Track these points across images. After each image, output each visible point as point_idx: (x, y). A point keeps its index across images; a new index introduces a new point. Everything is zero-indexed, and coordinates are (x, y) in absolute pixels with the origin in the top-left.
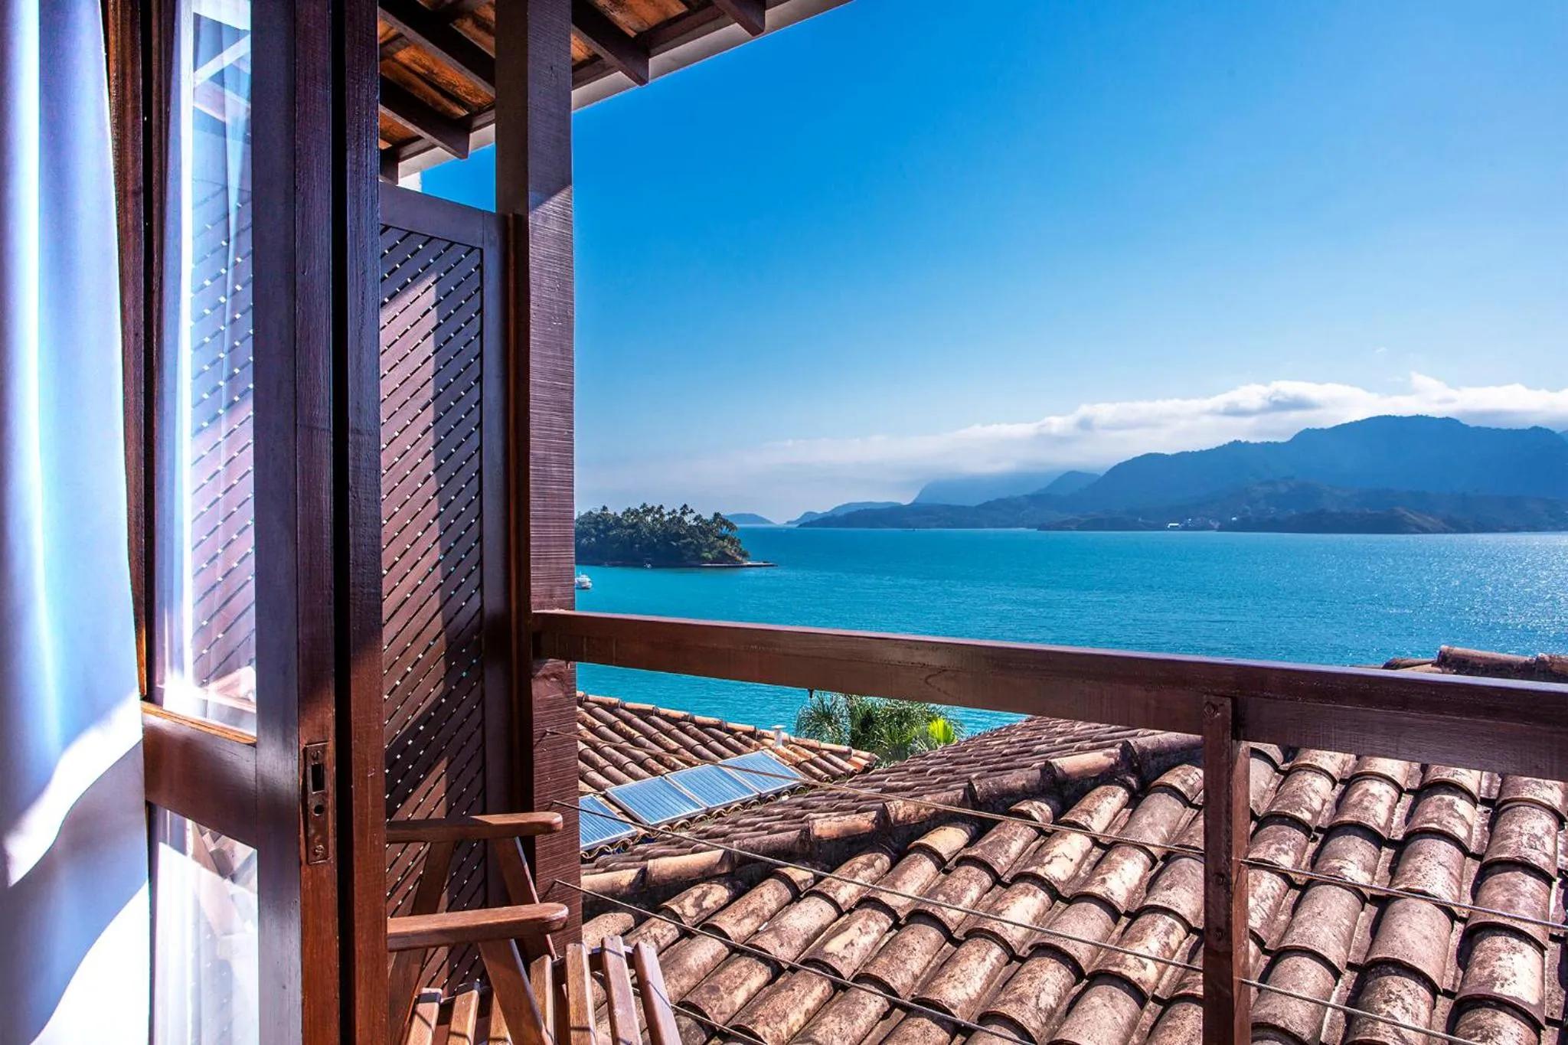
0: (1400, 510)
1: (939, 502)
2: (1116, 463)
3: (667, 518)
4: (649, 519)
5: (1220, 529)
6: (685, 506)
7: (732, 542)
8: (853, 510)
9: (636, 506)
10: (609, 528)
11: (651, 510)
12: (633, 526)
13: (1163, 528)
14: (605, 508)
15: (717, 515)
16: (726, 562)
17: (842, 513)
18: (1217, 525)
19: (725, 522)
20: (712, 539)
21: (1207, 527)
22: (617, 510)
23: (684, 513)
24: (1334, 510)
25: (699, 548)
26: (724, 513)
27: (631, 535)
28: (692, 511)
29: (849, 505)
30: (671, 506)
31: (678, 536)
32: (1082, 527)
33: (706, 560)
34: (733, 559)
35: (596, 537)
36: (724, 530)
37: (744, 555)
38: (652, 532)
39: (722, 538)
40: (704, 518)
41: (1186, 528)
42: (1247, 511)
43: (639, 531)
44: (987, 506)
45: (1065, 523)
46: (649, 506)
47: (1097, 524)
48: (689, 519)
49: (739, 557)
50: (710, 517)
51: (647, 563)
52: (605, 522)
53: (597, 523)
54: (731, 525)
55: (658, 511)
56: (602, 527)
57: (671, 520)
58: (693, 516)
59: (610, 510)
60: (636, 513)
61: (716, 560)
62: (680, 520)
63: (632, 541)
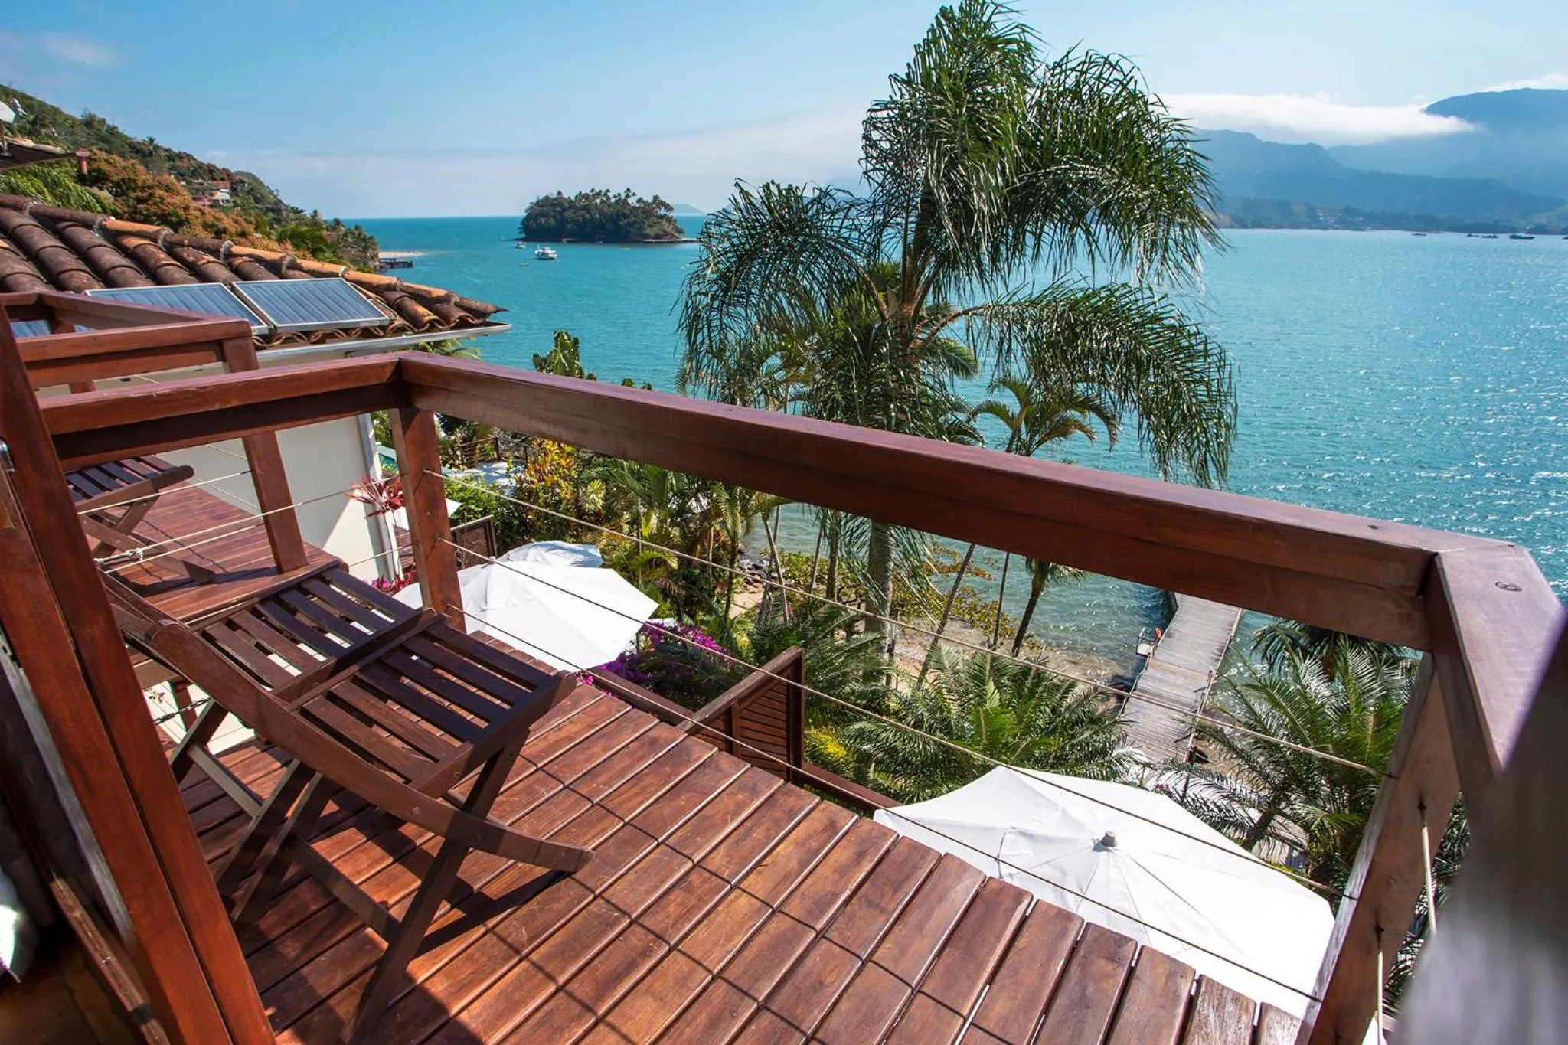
3: (613, 200)
4: (598, 201)
6: (628, 190)
7: (670, 221)
9: (586, 190)
10: (565, 210)
11: (599, 194)
12: (585, 208)
14: (559, 193)
15: (655, 197)
16: (666, 238)
19: (663, 204)
20: (652, 218)
22: (570, 194)
23: (628, 196)
25: (641, 227)
26: (662, 198)
27: (583, 216)
28: (634, 194)
30: (616, 190)
31: (626, 216)
33: (647, 236)
34: (673, 236)
35: (554, 217)
36: (662, 212)
37: (681, 232)
38: (601, 212)
39: (661, 217)
40: (645, 199)
43: (590, 212)
46: (598, 190)
48: (632, 201)
49: (676, 234)
50: (650, 200)
51: (600, 239)
52: (561, 205)
53: (554, 205)
54: (668, 208)
55: (605, 195)
56: (558, 209)
57: (617, 202)
58: (635, 198)
59: (565, 196)
60: (586, 196)
61: (657, 236)
62: (625, 202)
63: (585, 221)
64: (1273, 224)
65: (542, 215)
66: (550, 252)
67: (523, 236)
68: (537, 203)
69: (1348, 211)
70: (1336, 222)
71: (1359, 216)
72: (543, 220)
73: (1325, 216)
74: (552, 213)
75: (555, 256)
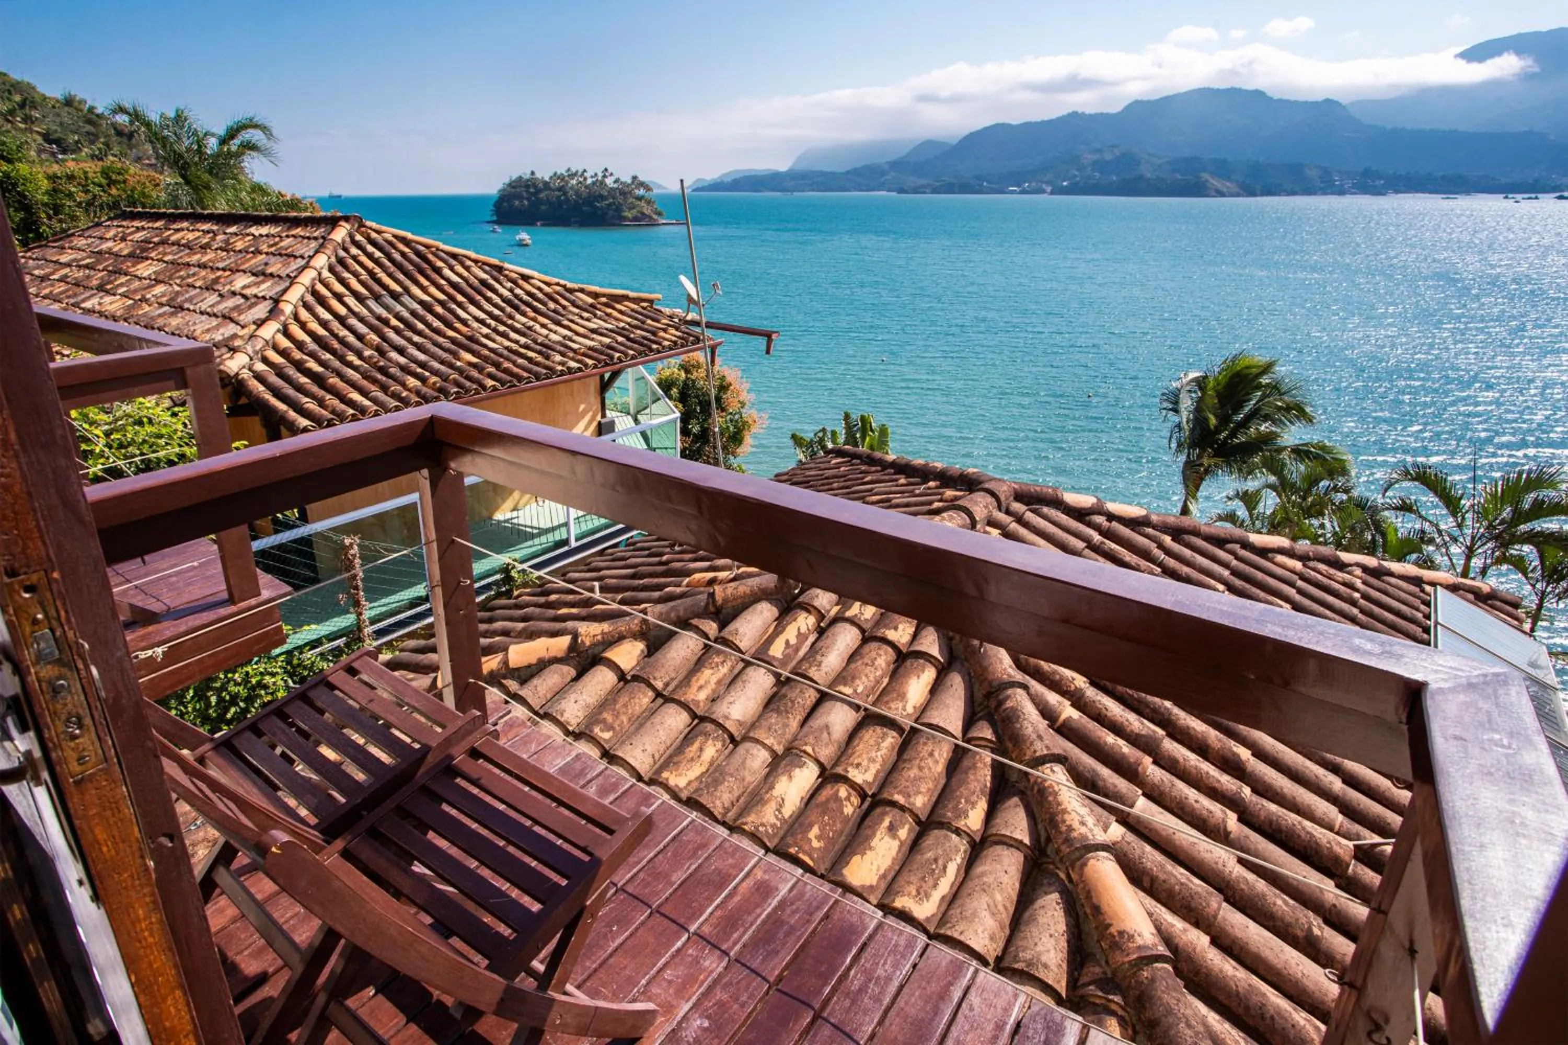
0: (1205, 176)
1: (814, 169)
2: (967, 132)
3: (589, 181)
4: (574, 182)
5: (1052, 193)
6: (606, 170)
7: (649, 202)
8: (738, 176)
9: (562, 171)
10: (539, 191)
11: (576, 174)
12: (560, 189)
13: (1002, 192)
14: (533, 173)
15: (634, 178)
16: (644, 221)
17: (729, 179)
18: (1049, 189)
19: (642, 184)
20: (631, 200)
21: (1042, 191)
22: (544, 174)
23: (605, 176)
24: (1149, 175)
25: (619, 209)
26: (641, 178)
27: (559, 197)
28: (611, 174)
29: (737, 171)
30: (593, 169)
31: (602, 198)
32: (935, 191)
33: (625, 219)
34: (650, 218)
35: (528, 199)
36: (641, 192)
37: (659, 214)
38: (577, 193)
39: (640, 198)
40: (623, 179)
41: (1024, 192)
42: (1075, 176)
43: (565, 194)
44: (856, 172)
45: (923, 186)
46: (574, 170)
47: (949, 189)
48: (609, 181)
49: (655, 217)
50: (629, 181)
51: (575, 222)
52: (535, 186)
53: (527, 186)
54: (648, 188)
55: (582, 175)
56: (532, 190)
57: (594, 183)
58: (612, 179)
59: (539, 175)
60: (561, 178)
61: (635, 219)
62: (602, 183)
63: (560, 203)
64: (1285, 191)
65: (519, 197)
66: (524, 236)
67: (495, 218)
68: (510, 185)
69: (1367, 173)
70: (1354, 186)
71: (1380, 178)
72: (517, 203)
73: (1342, 180)
74: (525, 195)
75: (529, 242)
